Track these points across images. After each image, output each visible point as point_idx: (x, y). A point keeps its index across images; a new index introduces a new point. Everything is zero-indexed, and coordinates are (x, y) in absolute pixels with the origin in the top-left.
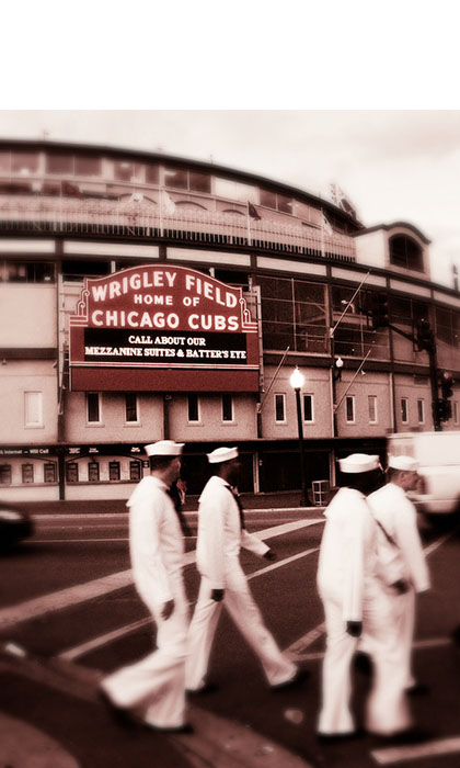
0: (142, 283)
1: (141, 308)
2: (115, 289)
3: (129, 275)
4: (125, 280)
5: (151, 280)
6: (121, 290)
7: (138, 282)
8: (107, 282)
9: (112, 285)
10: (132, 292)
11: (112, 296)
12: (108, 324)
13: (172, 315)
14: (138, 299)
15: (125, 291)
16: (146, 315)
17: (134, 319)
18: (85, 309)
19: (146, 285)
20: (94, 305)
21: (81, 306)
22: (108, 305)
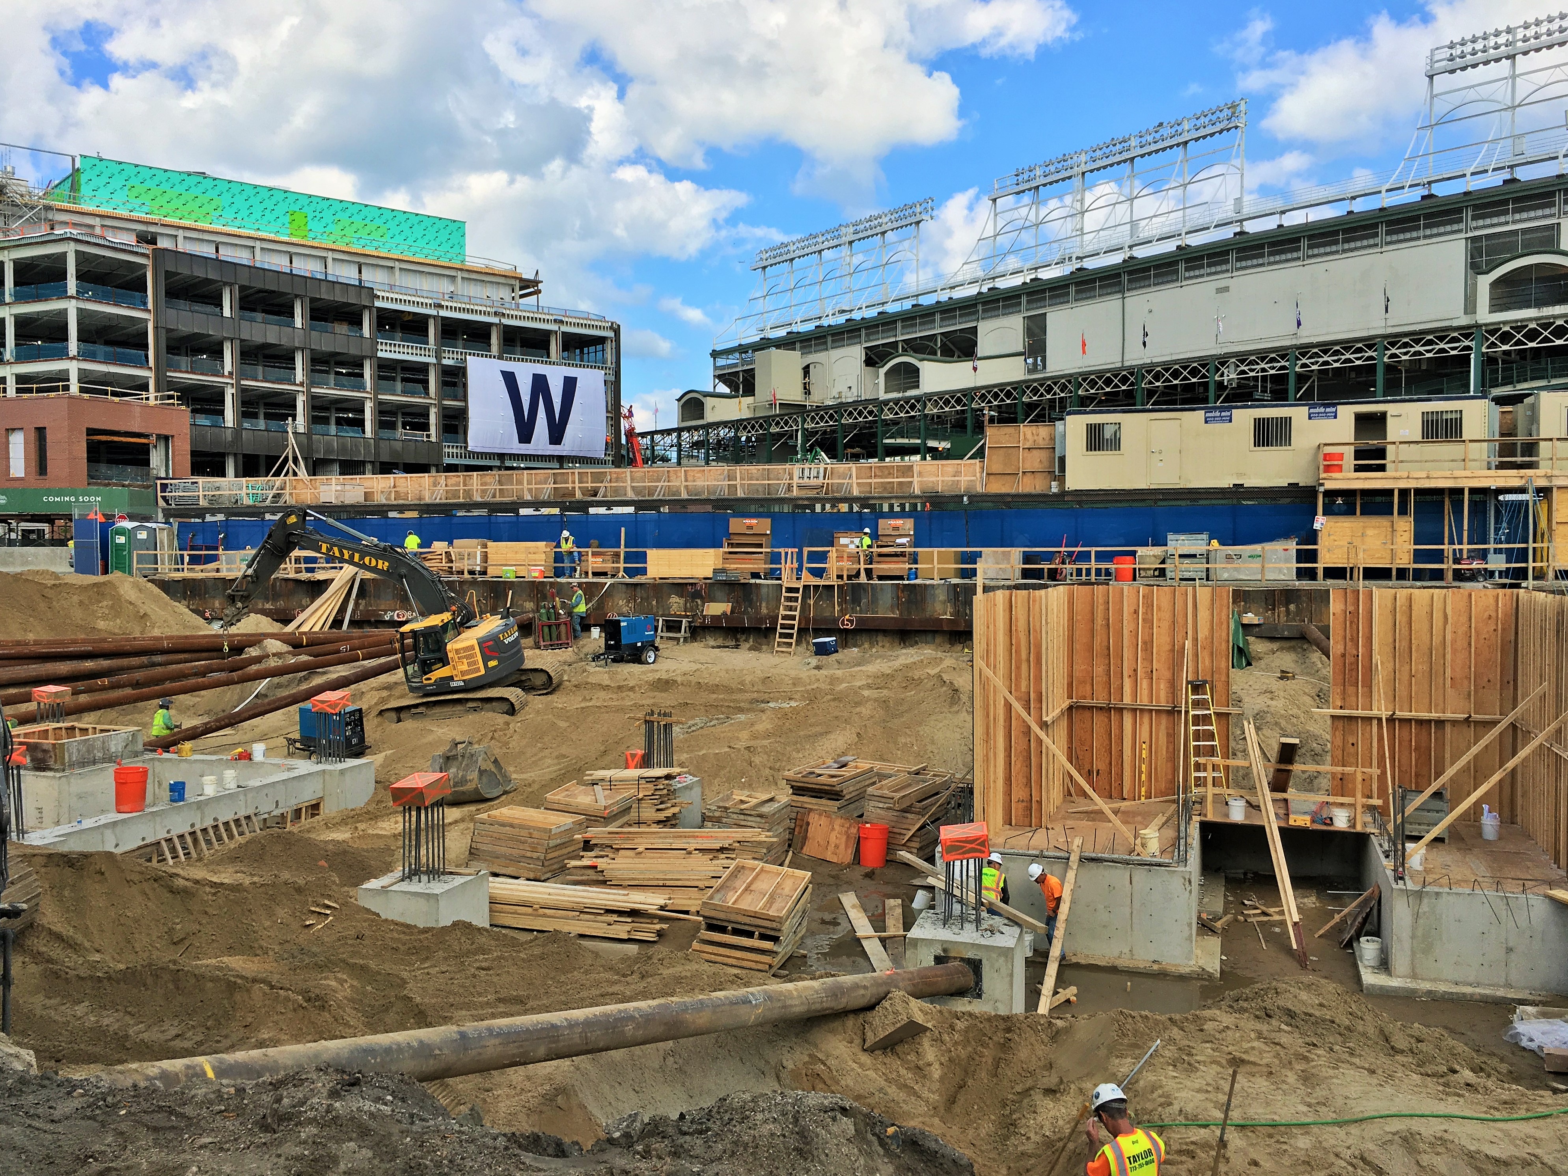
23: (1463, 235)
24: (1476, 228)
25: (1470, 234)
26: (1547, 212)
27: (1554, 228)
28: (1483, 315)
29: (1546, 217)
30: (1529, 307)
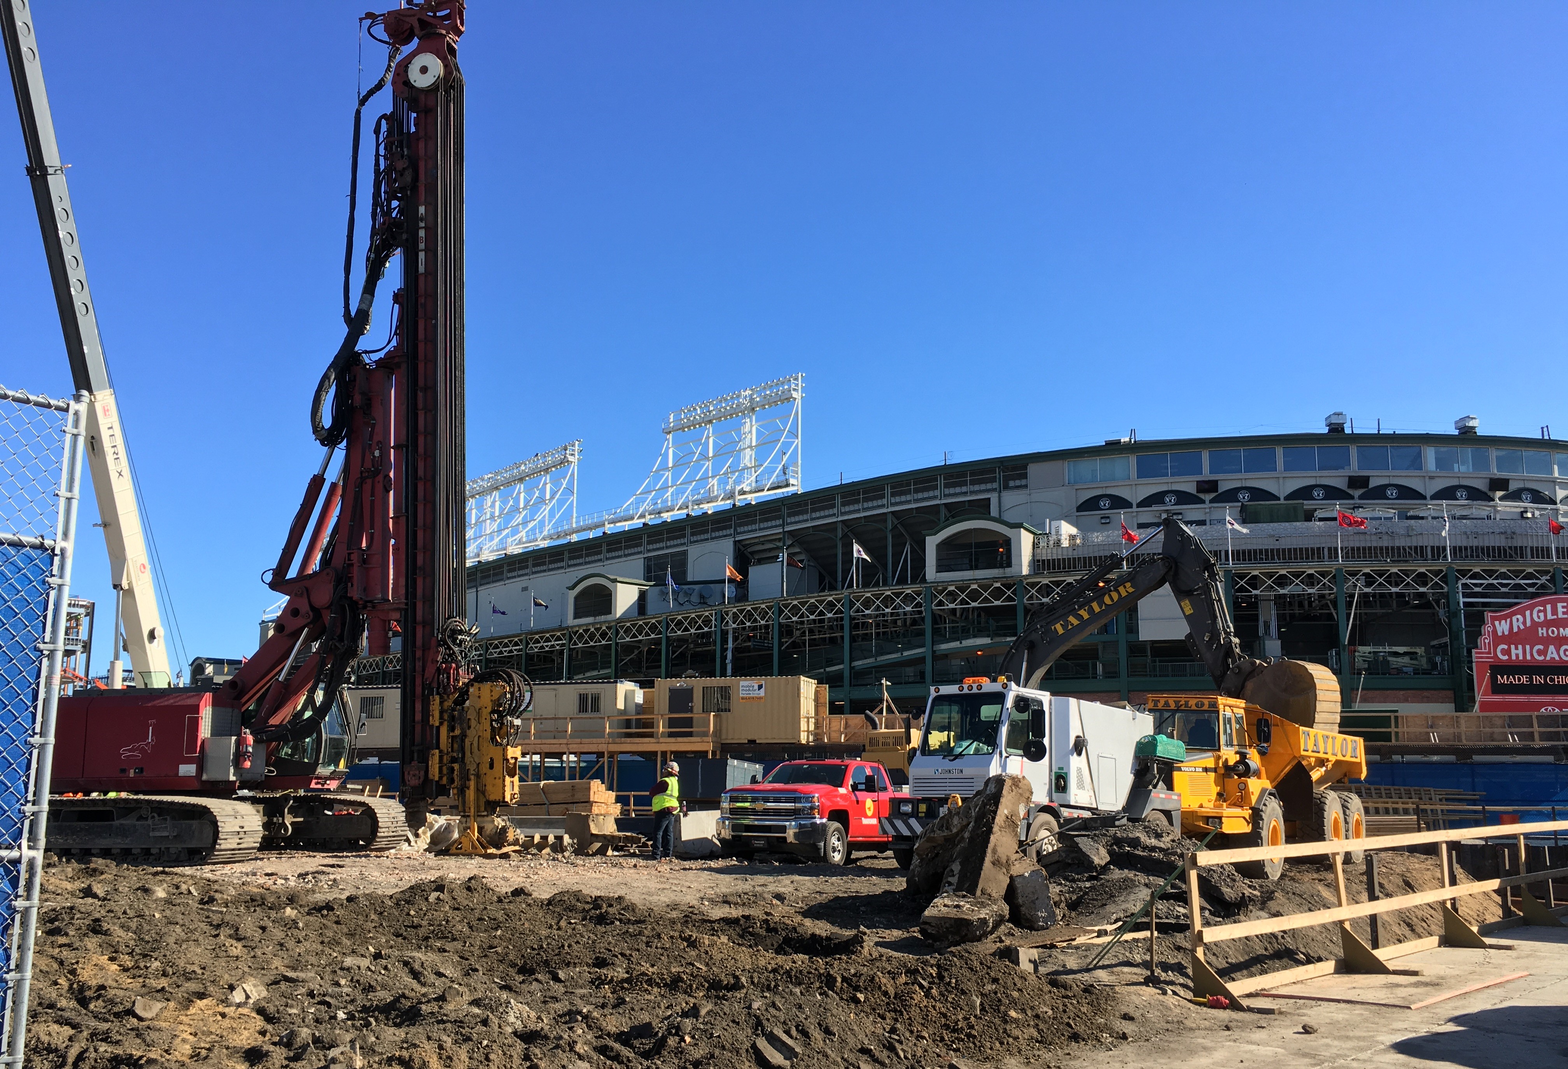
0: (1545, 616)
1: (1547, 641)
2: (1518, 622)
3: (1531, 608)
4: (1528, 613)
5: (1555, 611)
6: (1524, 623)
7: (1542, 615)
8: (1510, 616)
9: (1514, 619)
10: (1535, 625)
11: (1515, 630)
12: (1514, 657)
14: (1542, 632)
15: (1528, 624)
16: (1552, 648)
17: (1539, 652)
18: (1489, 643)
19: (1549, 617)
20: (1498, 640)
21: (1485, 640)
22: (1512, 638)
23: (642, 556)
24: (649, 551)
25: (646, 555)
26: (682, 541)
27: (685, 553)
28: (571, 621)
29: (682, 544)
30: (591, 616)
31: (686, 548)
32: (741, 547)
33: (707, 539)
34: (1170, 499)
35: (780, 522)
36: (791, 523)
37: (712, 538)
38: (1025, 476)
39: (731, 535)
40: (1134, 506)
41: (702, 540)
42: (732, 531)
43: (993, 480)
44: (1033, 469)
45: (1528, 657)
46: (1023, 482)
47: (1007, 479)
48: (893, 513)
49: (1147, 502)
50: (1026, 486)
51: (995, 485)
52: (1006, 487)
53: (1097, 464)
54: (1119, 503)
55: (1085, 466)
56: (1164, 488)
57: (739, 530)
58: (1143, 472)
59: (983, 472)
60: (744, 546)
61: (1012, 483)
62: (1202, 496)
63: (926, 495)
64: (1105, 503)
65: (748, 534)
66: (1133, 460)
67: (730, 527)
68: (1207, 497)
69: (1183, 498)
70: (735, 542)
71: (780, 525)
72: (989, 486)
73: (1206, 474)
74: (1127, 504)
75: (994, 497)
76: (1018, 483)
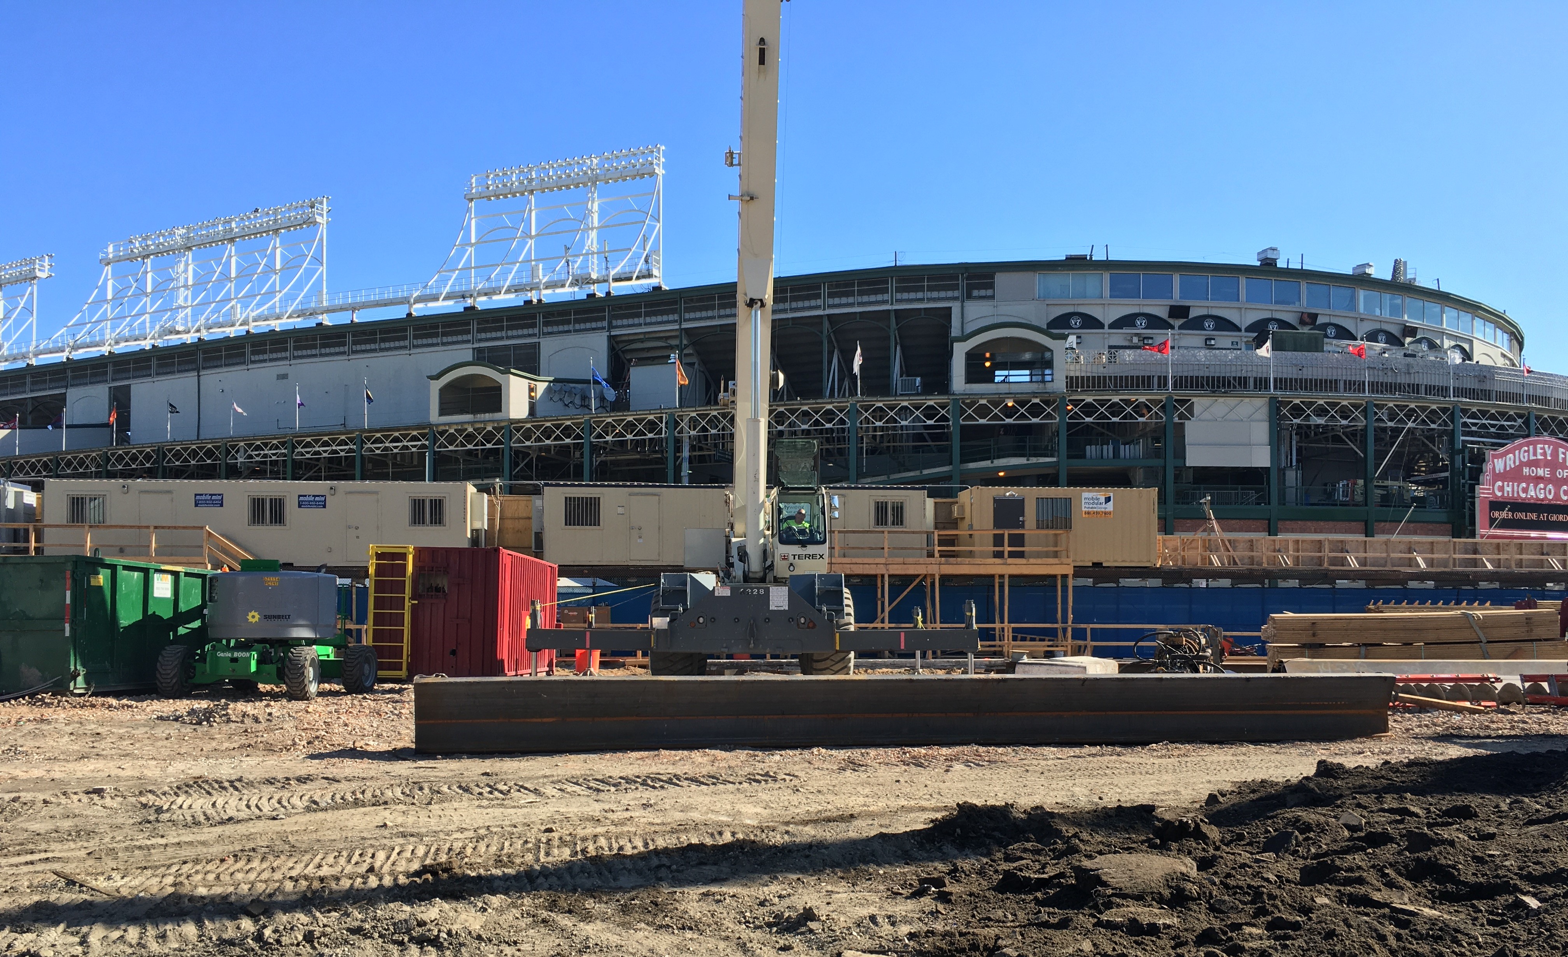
0: (1529, 456)
1: (1529, 479)
2: (1510, 461)
3: (1519, 447)
4: (1517, 452)
5: (1535, 452)
6: (1514, 462)
7: (1526, 455)
8: (1505, 455)
9: (1508, 456)
10: (1522, 464)
11: (1508, 469)
12: (1506, 495)
13: (1550, 486)
14: (1526, 471)
15: (1517, 464)
16: (1531, 487)
17: (1523, 491)
18: (1489, 480)
19: (1532, 458)
20: (1497, 477)
21: (1486, 477)
22: (1506, 476)
23: (470, 346)
24: (480, 340)
25: (476, 345)
26: (531, 331)
27: (536, 347)
28: (434, 417)
29: (530, 335)
30: (468, 413)
31: (537, 340)
32: (615, 345)
33: (569, 331)
34: (1141, 322)
35: (676, 317)
36: (690, 320)
37: (576, 331)
38: (991, 286)
39: (603, 328)
40: (1106, 327)
41: (560, 332)
42: (605, 324)
43: (955, 287)
44: (1000, 279)
45: (1516, 495)
46: (989, 292)
47: (970, 288)
48: (828, 315)
49: (1118, 324)
50: (992, 297)
51: (956, 294)
52: (969, 297)
53: (1070, 279)
54: (1091, 322)
55: (1055, 281)
56: (1136, 310)
57: (614, 323)
58: (1117, 292)
59: (942, 278)
60: (617, 343)
61: (975, 293)
62: (1171, 321)
63: (873, 298)
64: (1075, 322)
65: (626, 329)
66: (1106, 276)
67: (603, 319)
68: (1177, 323)
69: (1155, 322)
70: (610, 338)
71: (676, 321)
72: (950, 294)
73: (1177, 299)
74: (1098, 324)
75: (956, 307)
76: (983, 293)
